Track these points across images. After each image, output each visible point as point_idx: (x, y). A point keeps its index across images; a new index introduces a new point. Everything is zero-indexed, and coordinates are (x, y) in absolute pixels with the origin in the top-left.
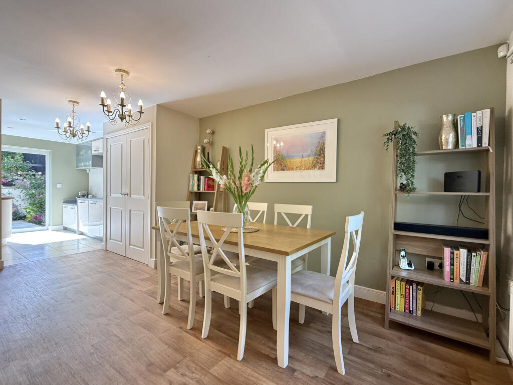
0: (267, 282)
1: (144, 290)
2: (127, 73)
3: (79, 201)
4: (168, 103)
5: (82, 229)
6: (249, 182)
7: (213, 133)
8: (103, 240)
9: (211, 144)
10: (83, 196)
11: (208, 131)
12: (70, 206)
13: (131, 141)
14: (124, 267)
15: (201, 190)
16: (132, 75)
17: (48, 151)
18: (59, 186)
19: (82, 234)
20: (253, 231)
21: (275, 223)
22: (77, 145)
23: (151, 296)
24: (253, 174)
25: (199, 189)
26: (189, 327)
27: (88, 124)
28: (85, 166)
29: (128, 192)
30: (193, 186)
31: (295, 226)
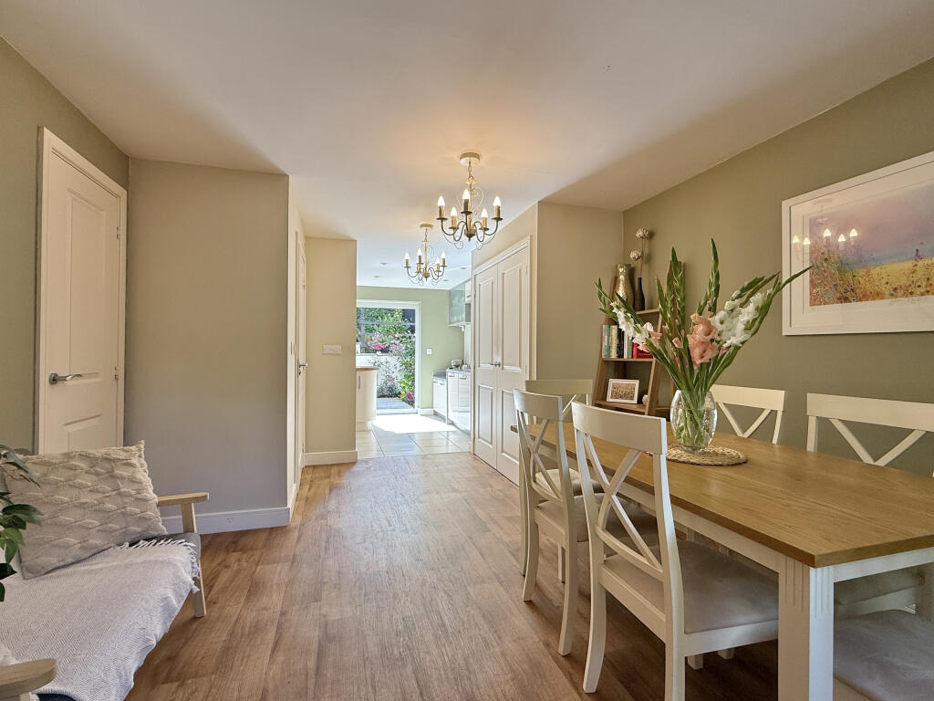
0: (755, 617)
1: (506, 539)
2: (477, 156)
3: (449, 374)
4: (554, 194)
5: (452, 416)
6: (710, 337)
7: (651, 235)
8: (472, 436)
9: (648, 259)
10: (457, 366)
11: (640, 234)
12: (440, 381)
13: (503, 274)
14: (489, 489)
15: (625, 356)
16: (485, 157)
17: (418, 303)
18: (429, 352)
19: (452, 424)
20: (726, 462)
21: (811, 445)
22: (449, 291)
23: (513, 555)
24: (721, 314)
25: (620, 354)
26: (561, 650)
27: (443, 256)
28: (458, 321)
29: (499, 360)
30: (609, 348)
31: (883, 462)
